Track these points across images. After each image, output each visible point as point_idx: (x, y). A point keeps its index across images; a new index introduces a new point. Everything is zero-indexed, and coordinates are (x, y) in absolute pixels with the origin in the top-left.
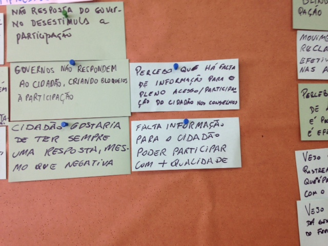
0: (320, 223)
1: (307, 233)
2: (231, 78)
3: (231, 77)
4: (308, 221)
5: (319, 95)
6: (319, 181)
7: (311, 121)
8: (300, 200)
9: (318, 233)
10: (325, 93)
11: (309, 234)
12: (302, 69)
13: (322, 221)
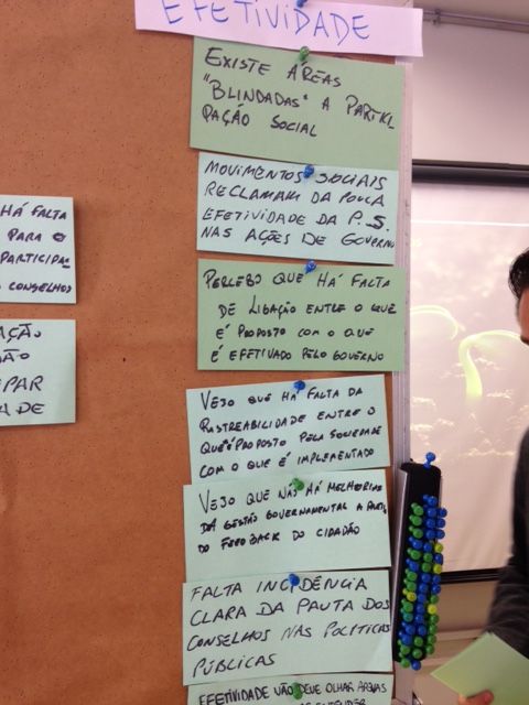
0: (227, 526)
1: (200, 546)
2: (58, 237)
3: (58, 234)
4: (204, 525)
5: (238, 284)
6: (229, 448)
7: (219, 332)
8: (190, 483)
9: (223, 545)
10: (248, 280)
11: (205, 549)
12: (206, 229)
13: (231, 523)
